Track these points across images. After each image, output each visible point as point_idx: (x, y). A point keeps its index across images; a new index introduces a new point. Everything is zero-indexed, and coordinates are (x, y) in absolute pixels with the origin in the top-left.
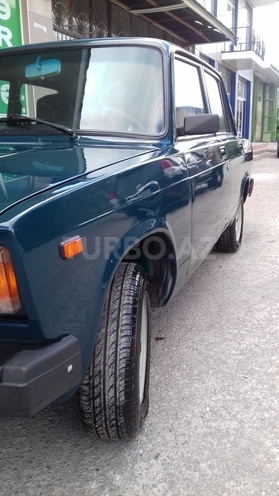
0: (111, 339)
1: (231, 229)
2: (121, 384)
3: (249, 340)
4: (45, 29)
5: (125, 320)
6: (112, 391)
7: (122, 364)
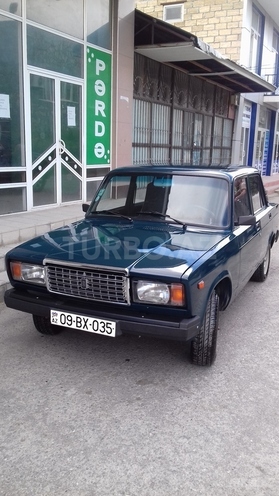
0: (207, 320)
1: (261, 267)
2: (211, 338)
3: (266, 333)
4: (127, 99)
5: (213, 313)
6: (207, 341)
7: (211, 331)
